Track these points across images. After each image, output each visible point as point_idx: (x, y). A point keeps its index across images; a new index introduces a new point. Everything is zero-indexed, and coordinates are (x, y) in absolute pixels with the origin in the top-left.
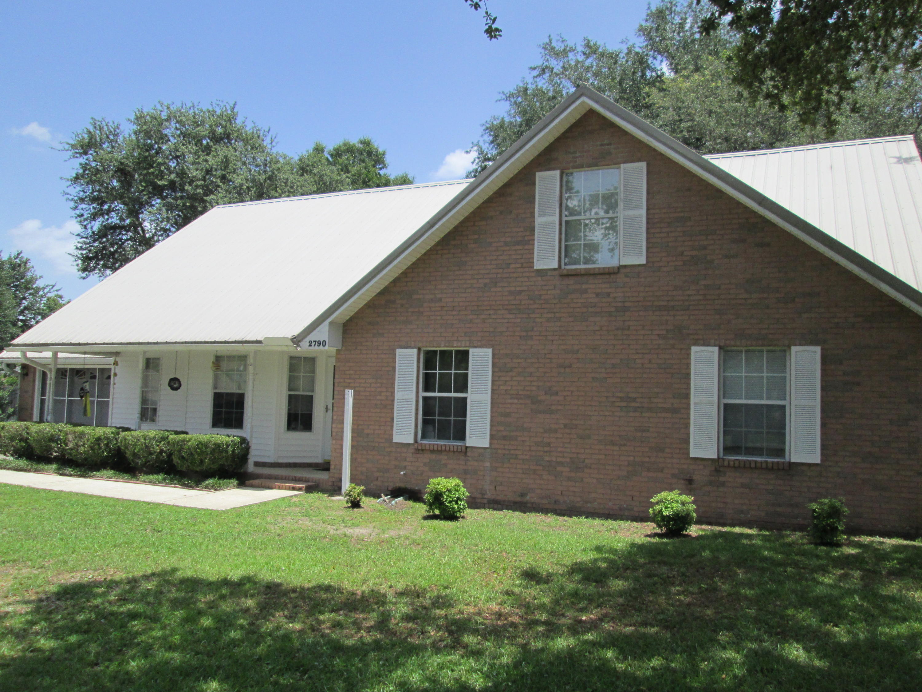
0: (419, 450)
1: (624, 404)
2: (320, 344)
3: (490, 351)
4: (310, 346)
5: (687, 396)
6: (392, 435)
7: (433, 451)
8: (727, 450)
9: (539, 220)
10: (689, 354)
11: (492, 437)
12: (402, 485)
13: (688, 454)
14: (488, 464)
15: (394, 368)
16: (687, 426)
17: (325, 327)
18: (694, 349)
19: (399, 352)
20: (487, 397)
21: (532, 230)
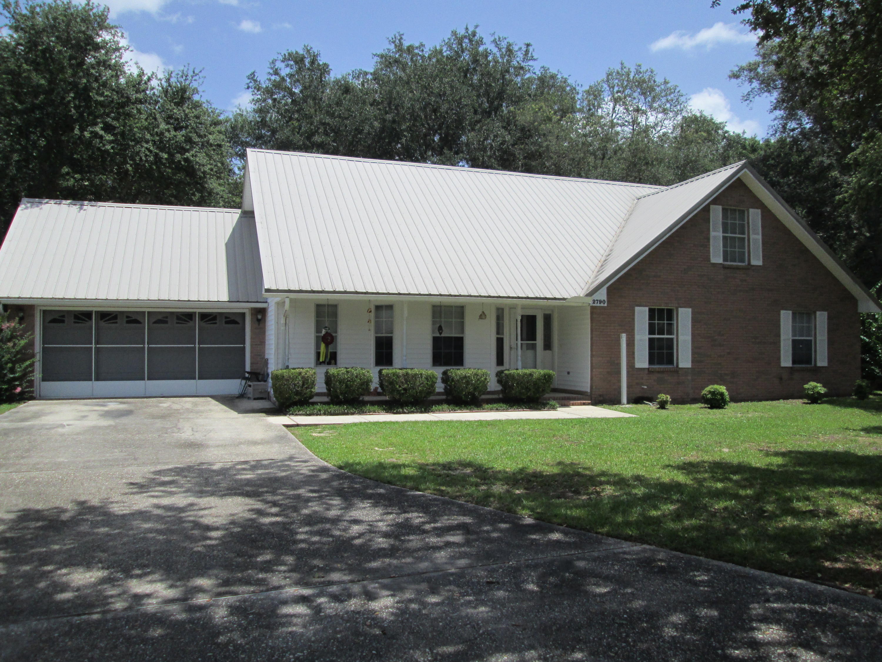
0: (649, 371)
1: (753, 340)
2: (601, 302)
3: (690, 310)
4: (594, 303)
5: (779, 336)
6: (634, 363)
7: (659, 372)
8: (794, 362)
9: (712, 234)
10: (779, 315)
11: (692, 362)
12: (640, 395)
13: (780, 365)
14: (690, 378)
15: (633, 319)
16: (779, 351)
17: (604, 291)
18: (782, 312)
19: (637, 309)
20: (689, 338)
21: (708, 239)
